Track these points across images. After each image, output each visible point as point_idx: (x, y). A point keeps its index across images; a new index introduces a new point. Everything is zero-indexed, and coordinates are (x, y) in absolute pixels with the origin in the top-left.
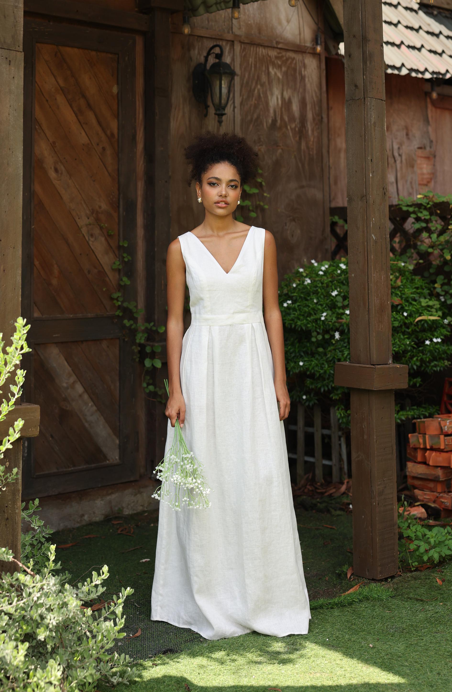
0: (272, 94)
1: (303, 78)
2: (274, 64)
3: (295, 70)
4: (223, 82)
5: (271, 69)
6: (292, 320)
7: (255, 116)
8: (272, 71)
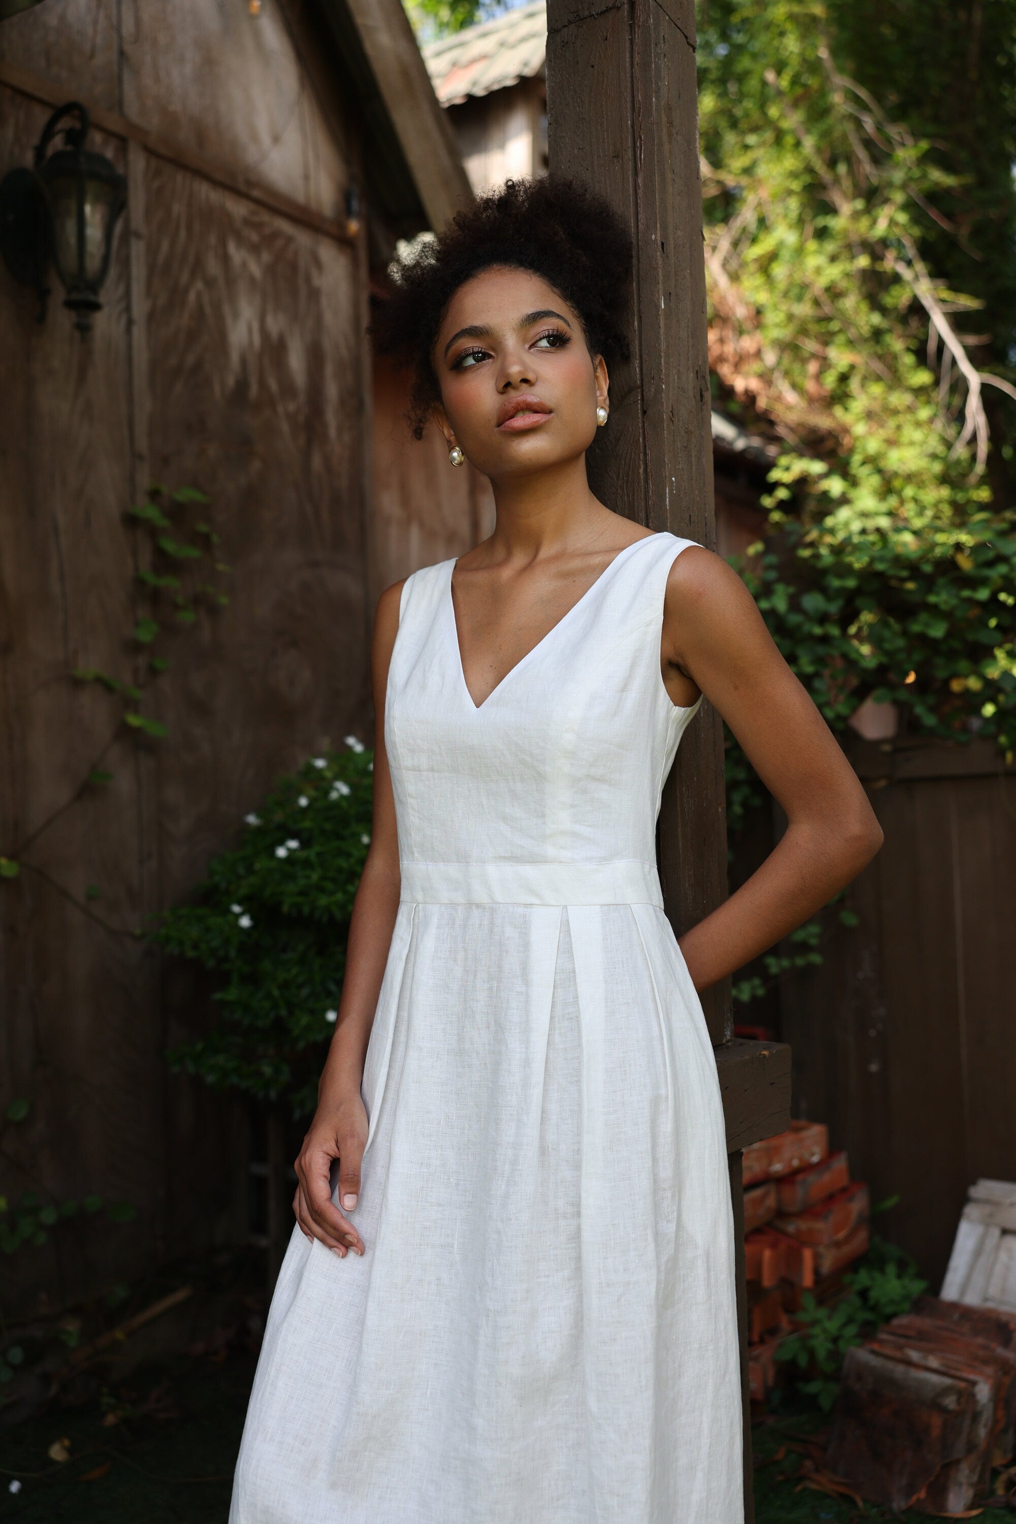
0: (236, 315)
1: (314, 294)
2: (241, 240)
3: (293, 267)
4: (88, 209)
5: (232, 248)
6: (301, 893)
7: (190, 359)
8: (237, 254)
